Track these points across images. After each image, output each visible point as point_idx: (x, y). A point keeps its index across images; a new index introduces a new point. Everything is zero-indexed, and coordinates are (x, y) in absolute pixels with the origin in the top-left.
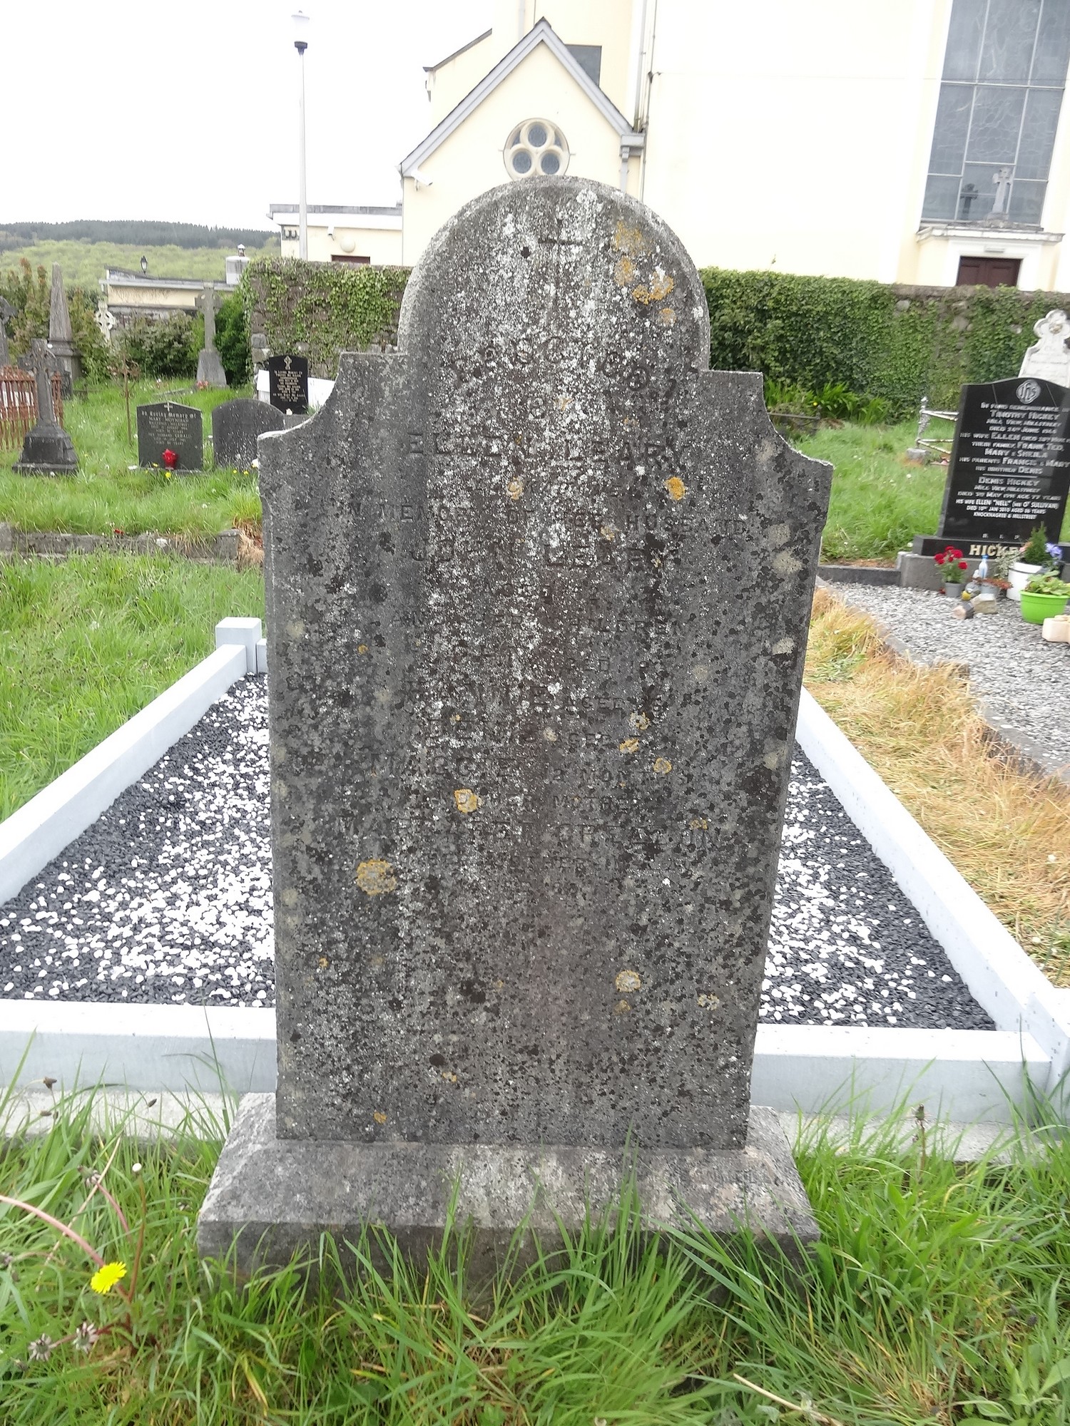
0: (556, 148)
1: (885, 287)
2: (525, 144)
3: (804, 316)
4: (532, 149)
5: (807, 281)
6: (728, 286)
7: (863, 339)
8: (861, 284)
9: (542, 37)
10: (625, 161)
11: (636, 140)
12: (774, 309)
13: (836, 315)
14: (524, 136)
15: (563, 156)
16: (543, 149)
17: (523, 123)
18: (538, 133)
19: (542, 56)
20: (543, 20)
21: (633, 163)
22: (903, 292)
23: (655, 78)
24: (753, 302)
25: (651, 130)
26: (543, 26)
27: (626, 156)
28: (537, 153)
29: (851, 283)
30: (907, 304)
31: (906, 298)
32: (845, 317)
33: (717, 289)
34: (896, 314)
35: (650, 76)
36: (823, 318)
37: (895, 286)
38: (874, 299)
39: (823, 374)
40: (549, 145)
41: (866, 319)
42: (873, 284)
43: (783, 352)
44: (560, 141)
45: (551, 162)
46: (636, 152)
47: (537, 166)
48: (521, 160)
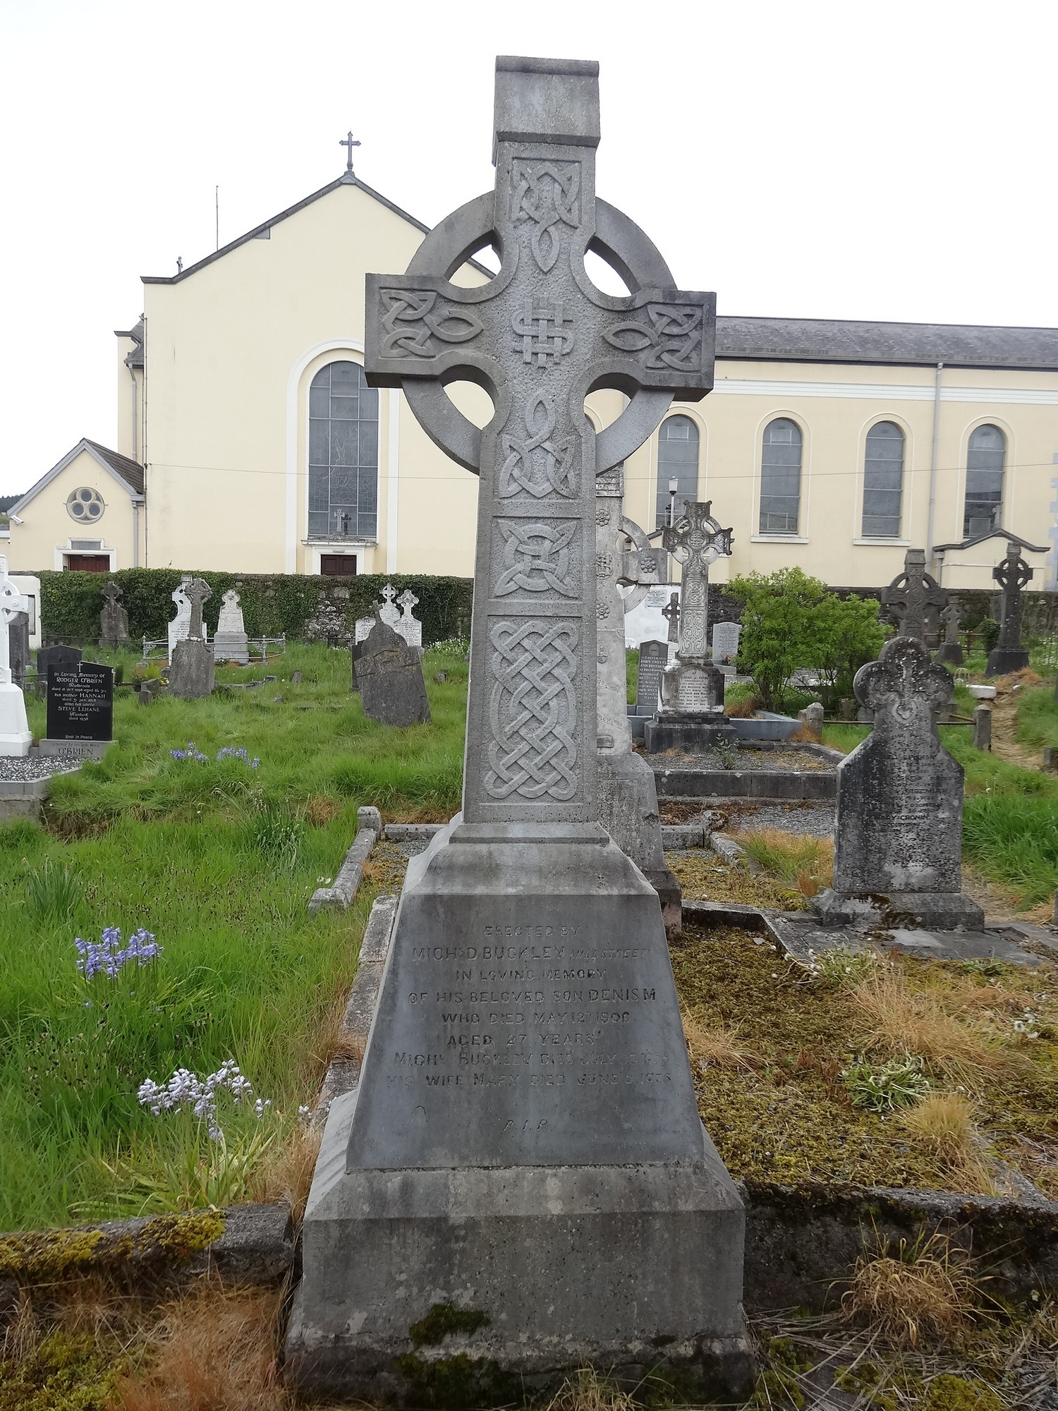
0: (97, 502)
2: (79, 500)
4: (83, 502)
6: (142, 577)
7: (218, 602)
8: (216, 574)
9: (84, 447)
10: (134, 508)
11: (140, 498)
14: (78, 496)
15: (101, 506)
16: (89, 502)
17: (77, 490)
18: (86, 495)
19: (85, 454)
20: (85, 438)
21: (140, 509)
22: (238, 577)
23: (149, 466)
24: (156, 585)
26: (84, 442)
27: (135, 506)
28: (86, 505)
30: (241, 584)
31: (241, 581)
33: (135, 579)
35: (146, 465)
37: (236, 575)
38: (222, 581)
40: (93, 500)
41: (218, 592)
42: (224, 574)
44: (98, 498)
45: (95, 510)
46: (139, 504)
47: (86, 511)
48: (78, 509)
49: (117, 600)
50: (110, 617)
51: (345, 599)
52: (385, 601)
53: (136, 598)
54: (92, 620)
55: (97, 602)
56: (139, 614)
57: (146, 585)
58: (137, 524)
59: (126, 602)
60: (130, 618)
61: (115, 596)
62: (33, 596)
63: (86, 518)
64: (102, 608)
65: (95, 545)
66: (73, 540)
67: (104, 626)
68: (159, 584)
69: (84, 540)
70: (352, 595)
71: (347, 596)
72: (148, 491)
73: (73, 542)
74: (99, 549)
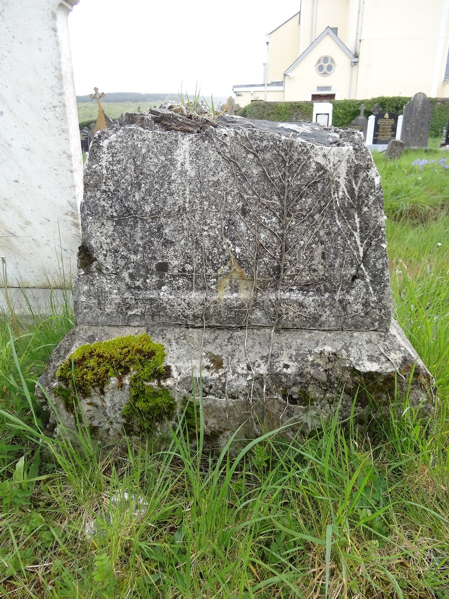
0: (331, 64)
1: (433, 99)
2: (322, 63)
4: (324, 64)
6: (387, 101)
9: (328, 31)
11: (356, 60)
14: (322, 61)
15: (333, 66)
16: (327, 64)
17: (321, 57)
18: (326, 60)
19: (327, 37)
20: (328, 27)
21: (355, 66)
22: (438, 100)
23: (362, 41)
24: (395, 105)
25: (360, 56)
26: (328, 29)
27: (352, 65)
28: (326, 66)
30: (440, 103)
31: (440, 101)
34: (436, 106)
35: (360, 40)
37: (436, 98)
40: (329, 63)
42: (430, 98)
44: (332, 61)
45: (330, 68)
46: (356, 63)
47: (325, 69)
48: (321, 68)
58: (352, 76)
62: (328, 114)
63: (325, 73)
65: (328, 88)
66: (319, 86)
69: (324, 86)
73: (318, 88)
74: (331, 90)
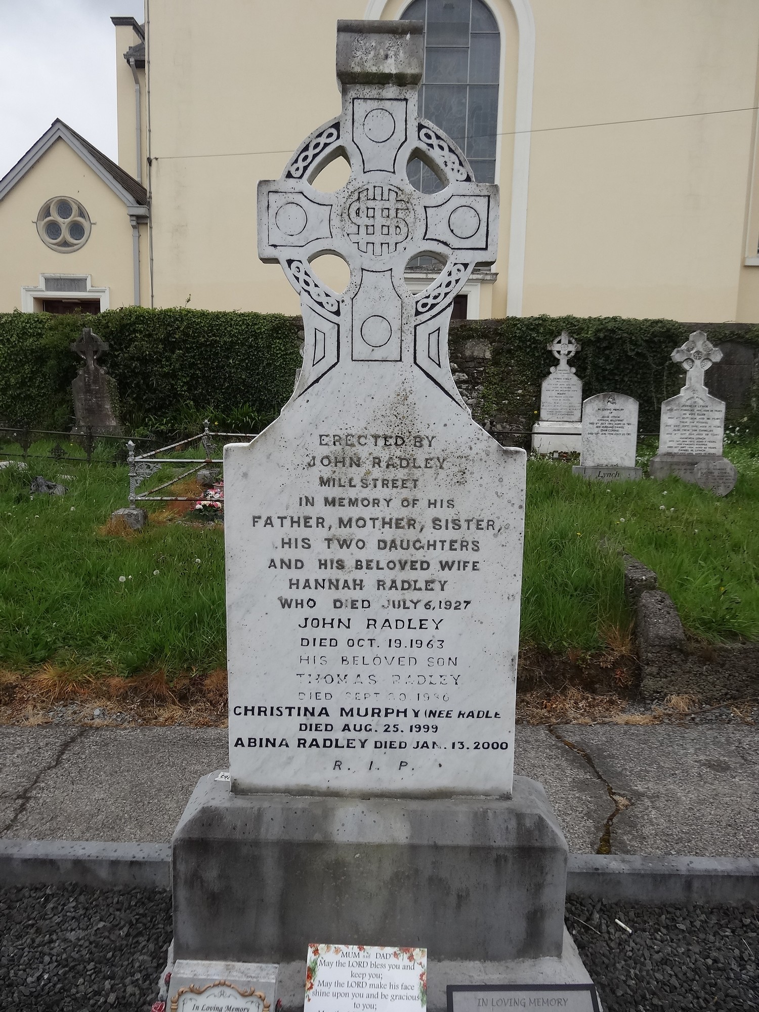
0: (80, 219)
2: (55, 216)
3: (212, 345)
4: (60, 220)
5: (217, 316)
6: (143, 322)
7: (269, 365)
8: (265, 318)
9: (59, 133)
10: (134, 227)
11: (141, 211)
12: (185, 341)
13: (243, 344)
14: (53, 209)
15: (86, 224)
16: (69, 220)
17: (51, 200)
18: (64, 207)
20: (58, 121)
21: (142, 228)
23: (154, 162)
26: (58, 126)
27: (134, 223)
28: (65, 223)
29: (256, 316)
32: (250, 346)
33: (131, 325)
34: (298, 342)
35: (150, 161)
36: (229, 348)
38: (275, 329)
39: (235, 397)
40: (74, 217)
41: (269, 347)
42: (275, 317)
43: (193, 377)
44: (82, 213)
45: (77, 230)
46: (141, 221)
47: (65, 234)
48: (53, 230)
49: (100, 361)
50: (88, 391)
51: (484, 359)
52: (556, 362)
53: (132, 358)
54: (60, 396)
55: (66, 364)
56: (138, 385)
57: (150, 335)
58: (138, 253)
59: (114, 365)
60: (122, 394)
61: (95, 352)
63: (65, 244)
64: (75, 375)
65: (77, 283)
66: (48, 275)
67: (78, 405)
68: (169, 335)
69: (63, 276)
70: (496, 353)
71: (488, 355)
72: (154, 202)
73: (47, 280)
74: (85, 290)
